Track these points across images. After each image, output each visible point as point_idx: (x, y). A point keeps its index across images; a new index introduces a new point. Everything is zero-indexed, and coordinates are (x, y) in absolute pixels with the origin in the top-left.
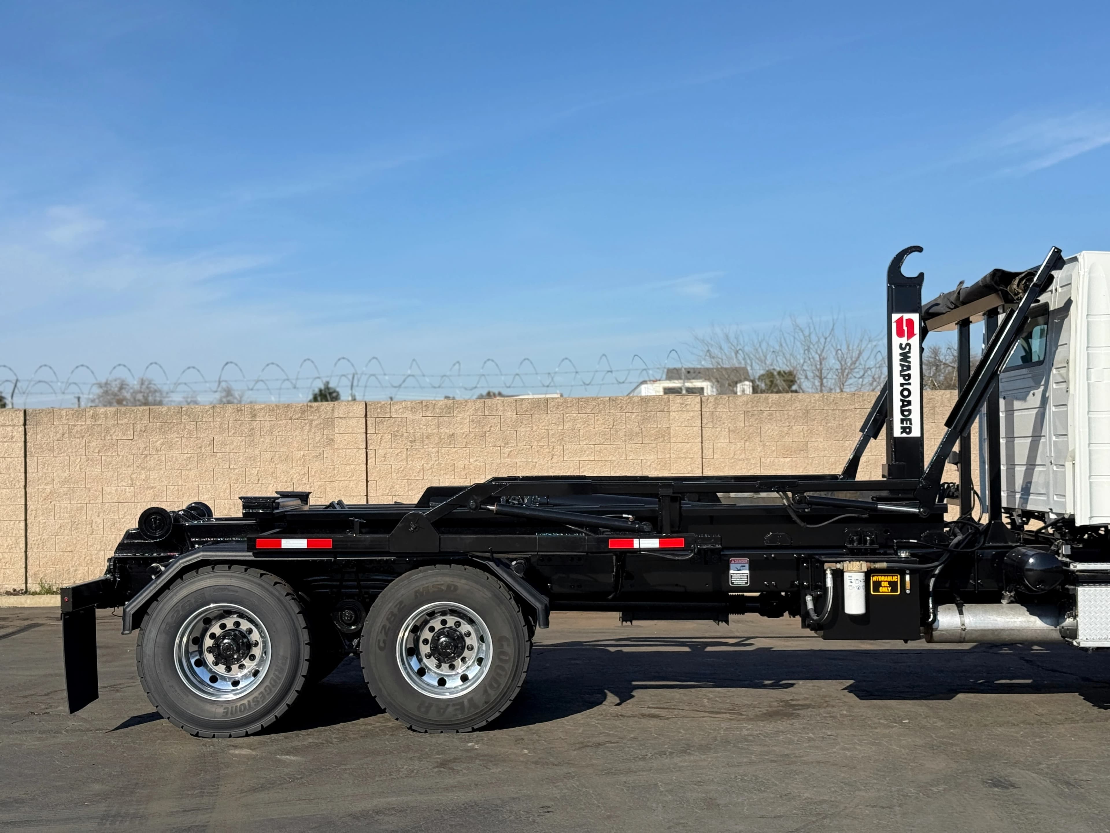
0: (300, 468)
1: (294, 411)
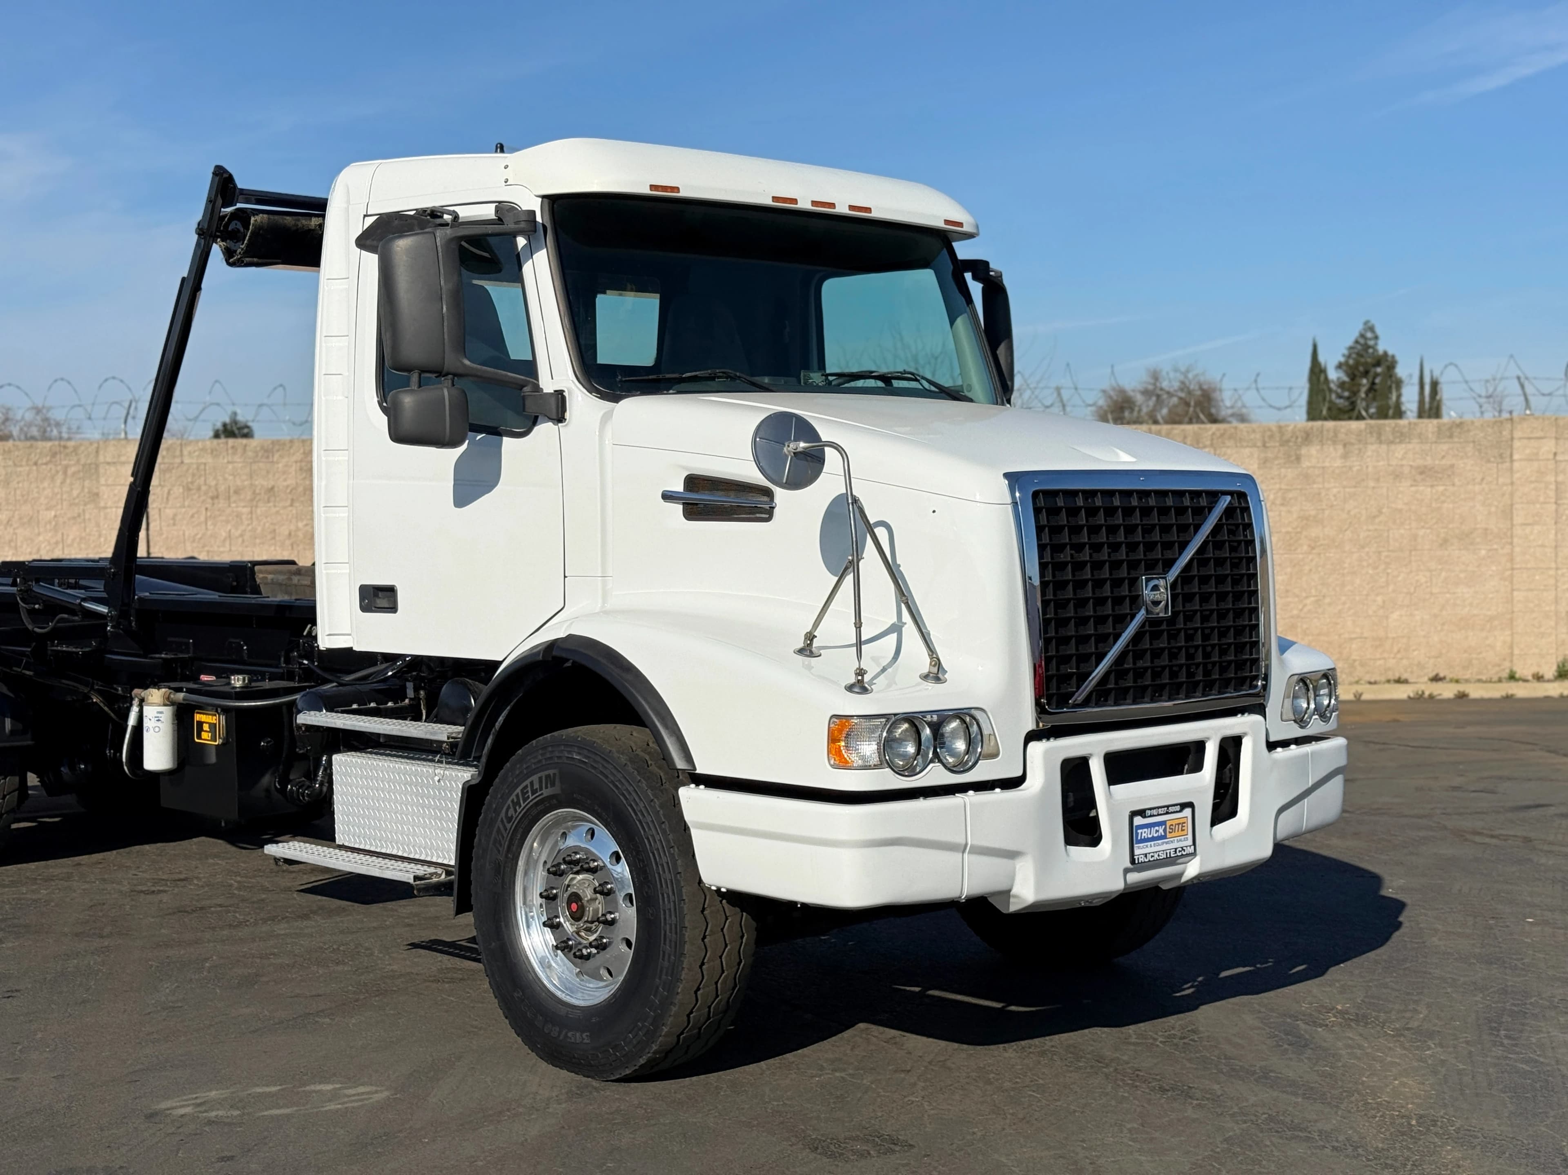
0: (50, 534)
1: (41, 453)
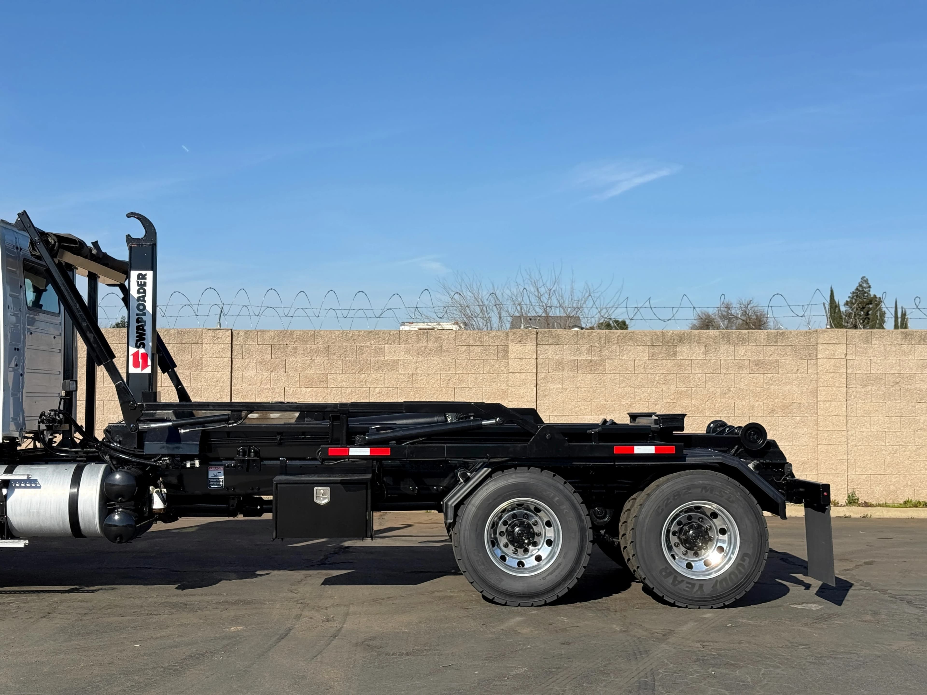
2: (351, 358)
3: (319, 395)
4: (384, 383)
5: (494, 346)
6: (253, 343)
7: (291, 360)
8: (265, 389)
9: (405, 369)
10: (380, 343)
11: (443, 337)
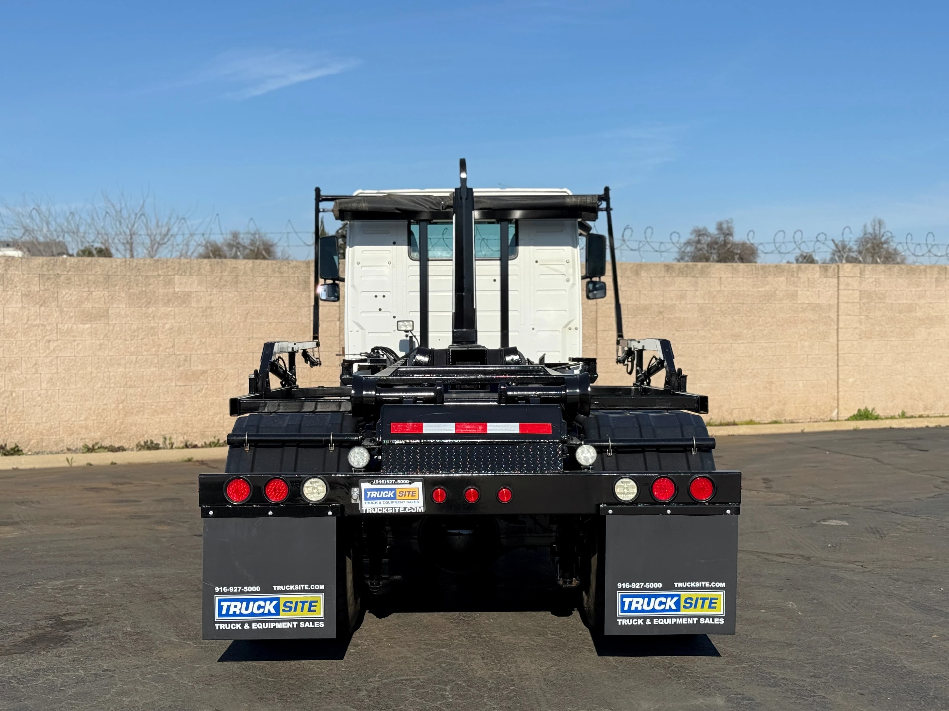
2: (135, 290)
3: (99, 332)
4: (175, 318)
5: (294, 277)
6: (16, 272)
7: (64, 293)
8: (34, 326)
9: (198, 301)
10: (169, 273)
11: (240, 267)
